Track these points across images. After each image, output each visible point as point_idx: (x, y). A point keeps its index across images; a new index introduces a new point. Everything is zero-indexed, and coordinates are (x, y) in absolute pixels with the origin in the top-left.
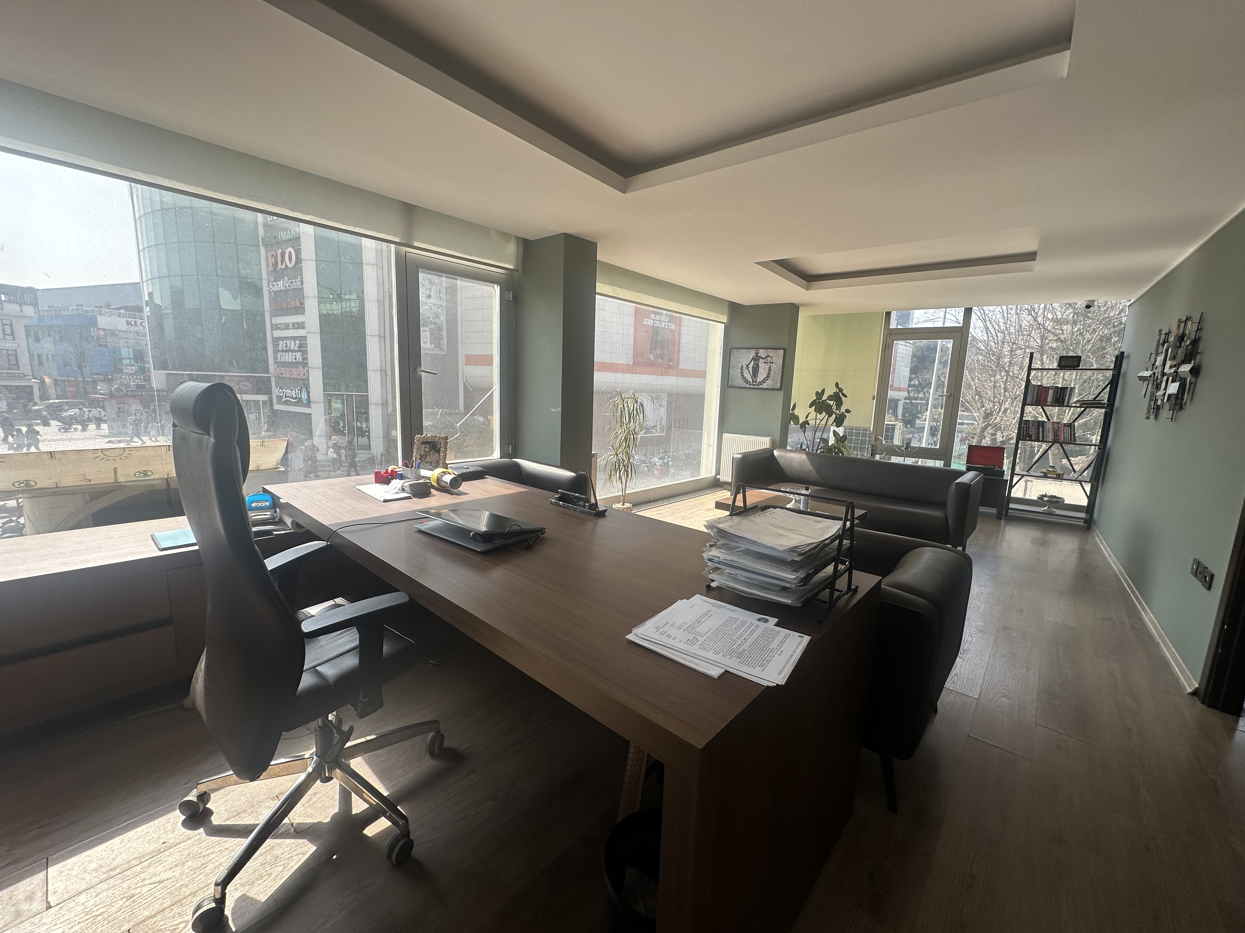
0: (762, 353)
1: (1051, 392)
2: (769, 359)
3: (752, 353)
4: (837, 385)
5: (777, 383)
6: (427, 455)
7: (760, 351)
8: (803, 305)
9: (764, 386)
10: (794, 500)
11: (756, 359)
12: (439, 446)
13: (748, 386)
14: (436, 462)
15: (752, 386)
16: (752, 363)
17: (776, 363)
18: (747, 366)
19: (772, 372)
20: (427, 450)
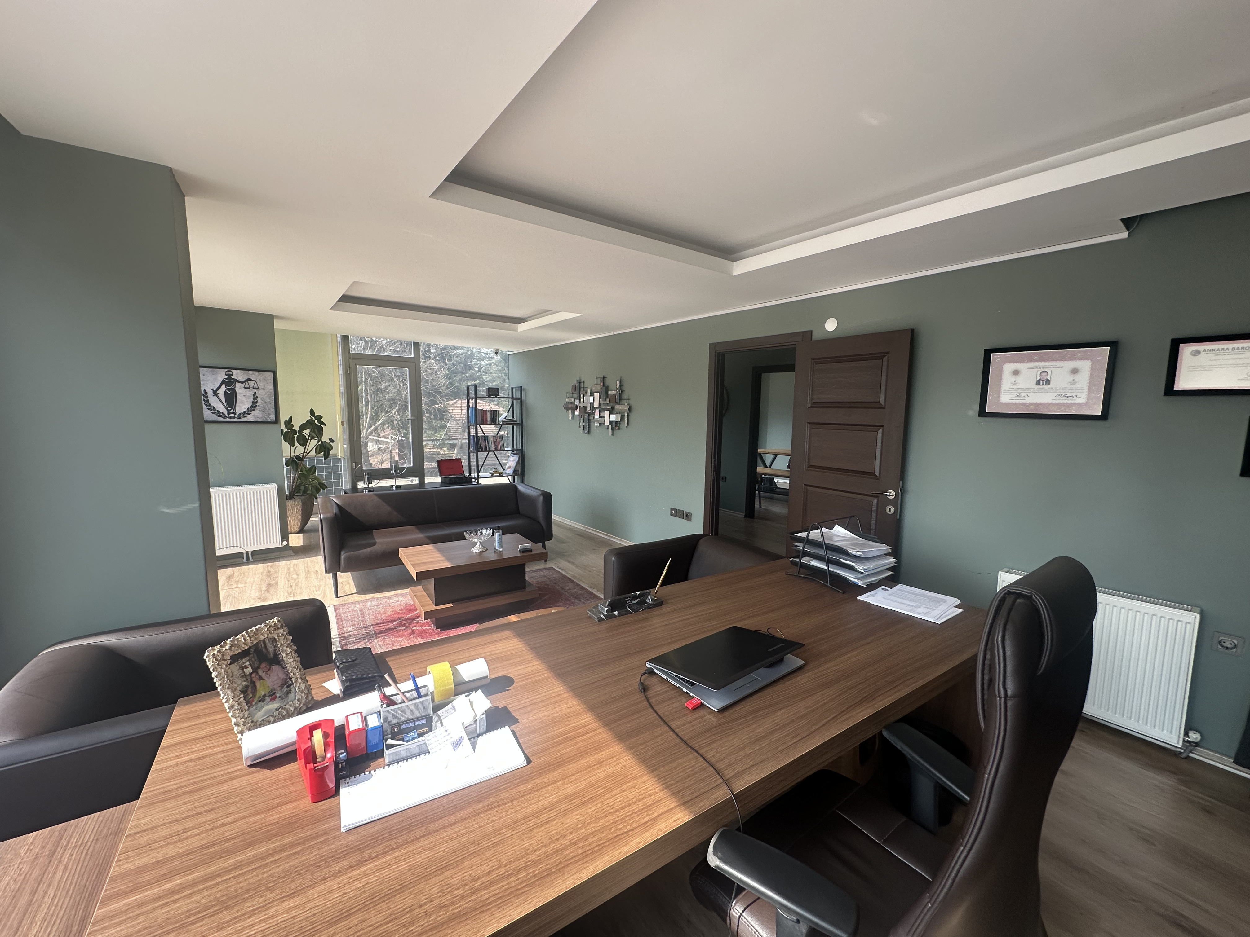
0: (237, 375)
1: (488, 414)
2: (252, 384)
3: (222, 375)
4: (312, 412)
5: (269, 414)
7: (235, 372)
9: (250, 418)
10: (479, 543)
11: (229, 382)
13: (221, 419)
15: (228, 420)
16: (223, 388)
17: (264, 389)
18: (215, 393)
19: (259, 400)
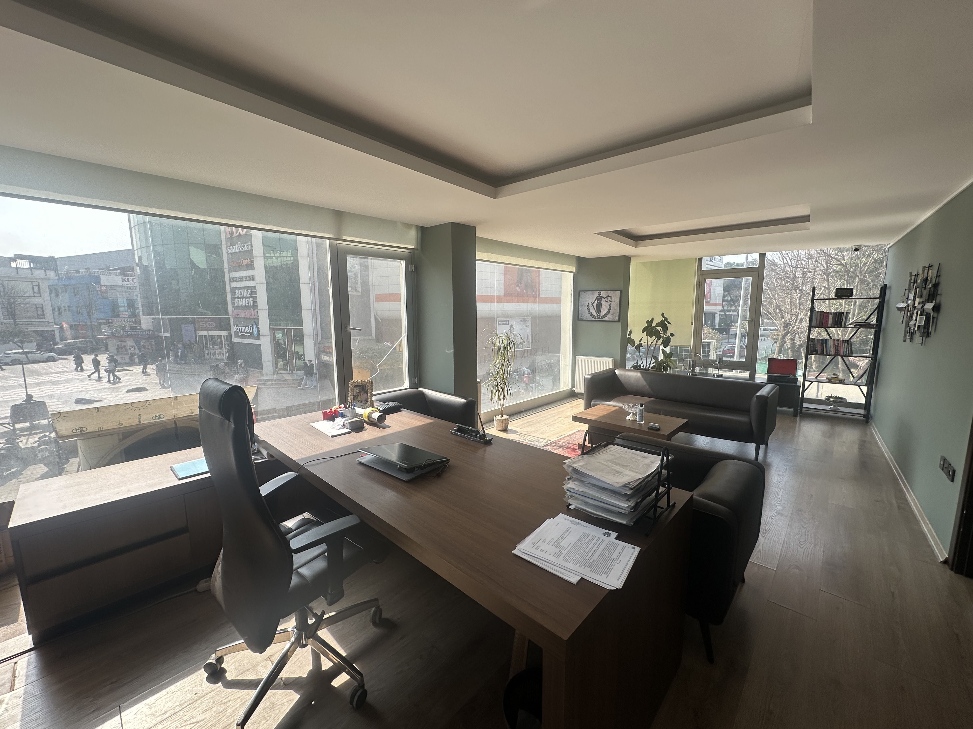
0: (603, 294)
1: (831, 317)
2: (609, 298)
3: (596, 294)
4: (663, 315)
5: (616, 316)
6: (358, 395)
7: (602, 292)
8: (632, 256)
9: (606, 319)
10: (632, 414)
11: (599, 298)
12: (367, 389)
13: (594, 319)
14: (365, 400)
15: (596, 319)
16: (596, 302)
17: (614, 301)
18: (593, 304)
19: (612, 308)
20: (358, 391)
